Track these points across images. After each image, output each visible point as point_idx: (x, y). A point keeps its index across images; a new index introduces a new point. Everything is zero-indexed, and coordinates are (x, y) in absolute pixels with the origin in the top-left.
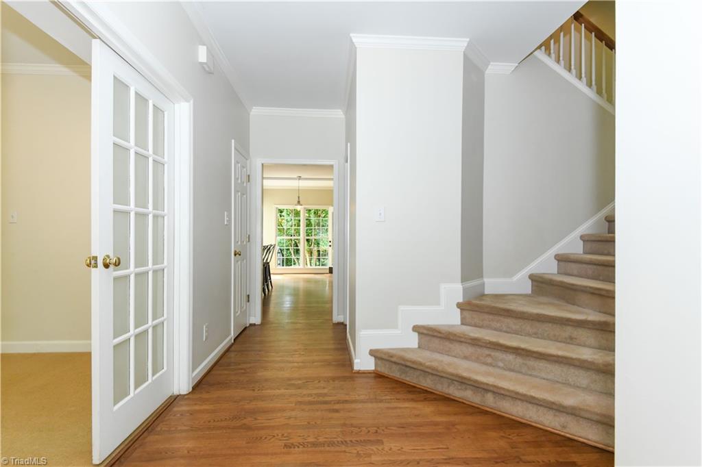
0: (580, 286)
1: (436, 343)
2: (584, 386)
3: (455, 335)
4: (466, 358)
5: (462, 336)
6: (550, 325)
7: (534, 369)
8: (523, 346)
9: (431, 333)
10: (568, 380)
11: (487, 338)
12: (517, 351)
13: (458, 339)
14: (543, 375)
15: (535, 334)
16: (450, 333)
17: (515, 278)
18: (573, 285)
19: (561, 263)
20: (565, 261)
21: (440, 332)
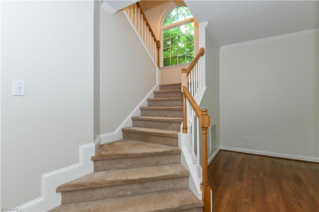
0: (152, 133)
1: (79, 195)
2: (172, 188)
3: (97, 184)
4: (105, 198)
5: (102, 182)
6: (148, 157)
7: (148, 188)
8: (142, 176)
9: (74, 189)
10: (165, 188)
11: (120, 178)
12: (140, 181)
13: (99, 186)
14: (153, 190)
15: (141, 164)
16: (92, 184)
17: (116, 132)
18: (148, 132)
19: (135, 121)
20: (137, 120)
21: (84, 186)
